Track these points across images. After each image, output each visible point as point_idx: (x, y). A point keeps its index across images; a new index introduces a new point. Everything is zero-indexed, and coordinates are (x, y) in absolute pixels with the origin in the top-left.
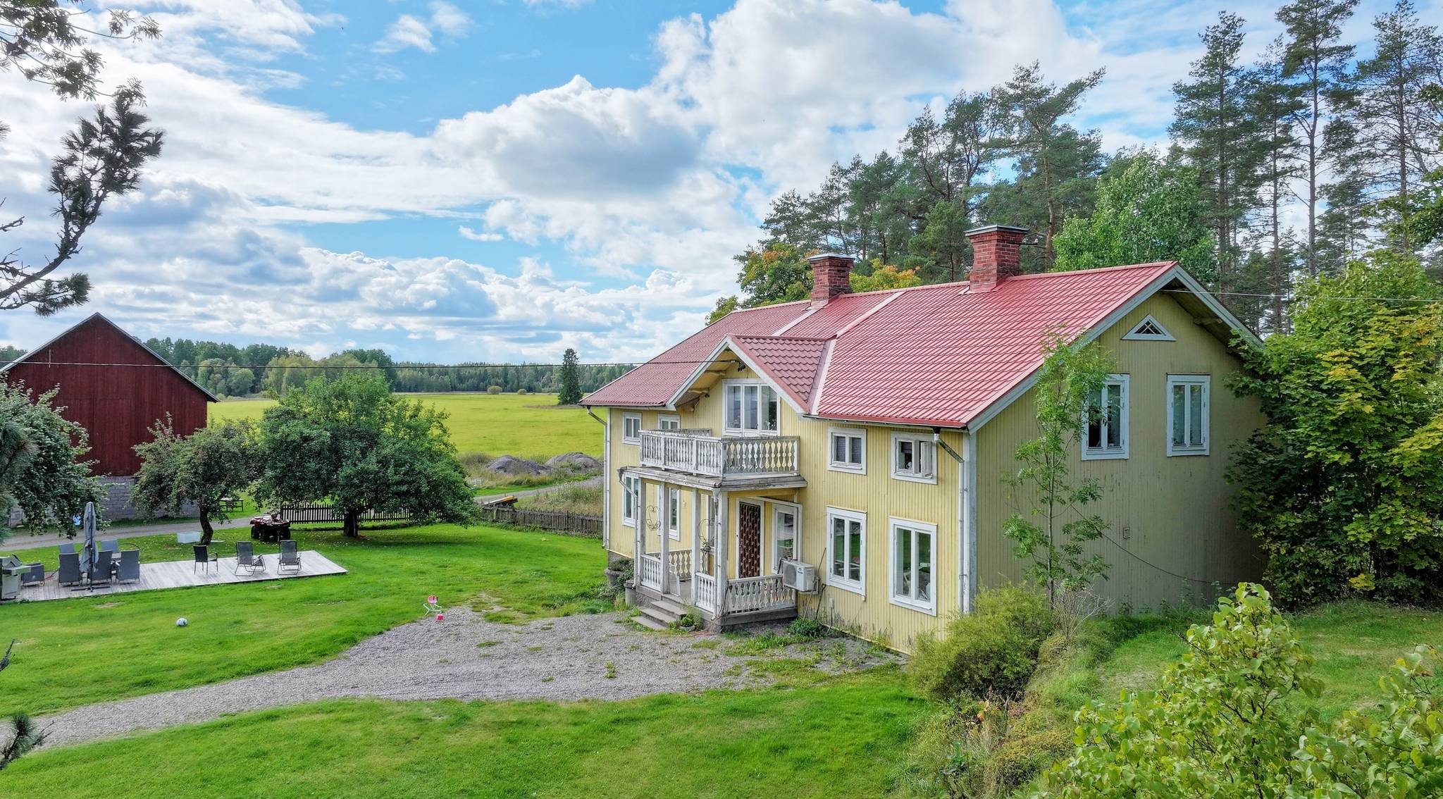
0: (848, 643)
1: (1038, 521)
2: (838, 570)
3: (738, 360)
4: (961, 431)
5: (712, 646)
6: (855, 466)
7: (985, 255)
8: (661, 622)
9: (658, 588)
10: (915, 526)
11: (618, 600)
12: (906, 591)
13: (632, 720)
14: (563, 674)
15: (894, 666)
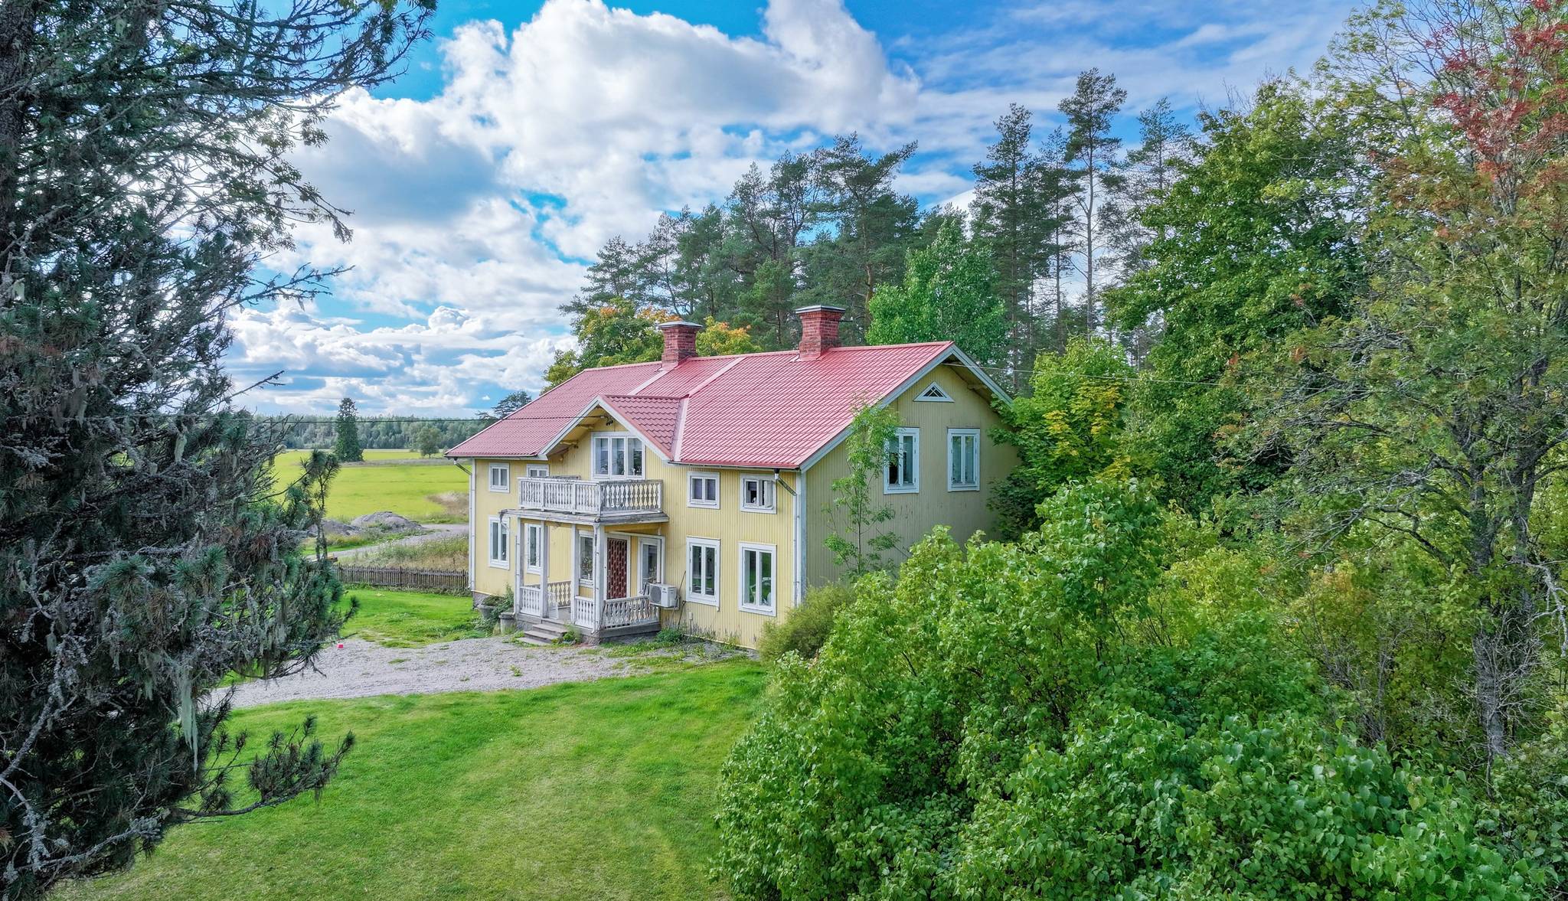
0: (706, 646)
1: (849, 537)
2: (696, 588)
3: (607, 415)
4: (795, 472)
5: (595, 653)
6: (711, 502)
7: (812, 330)
8: (545, 640)
9: (539, 613)
10: (759, 548)
11: (496, 628)
12: (752, 600)
13: (547, 698)
14: (475, 676)
15: (744, 657)
